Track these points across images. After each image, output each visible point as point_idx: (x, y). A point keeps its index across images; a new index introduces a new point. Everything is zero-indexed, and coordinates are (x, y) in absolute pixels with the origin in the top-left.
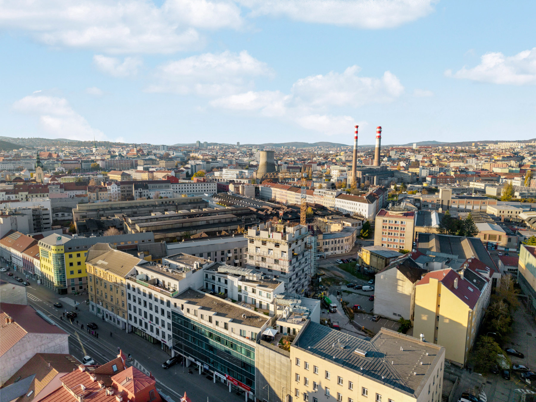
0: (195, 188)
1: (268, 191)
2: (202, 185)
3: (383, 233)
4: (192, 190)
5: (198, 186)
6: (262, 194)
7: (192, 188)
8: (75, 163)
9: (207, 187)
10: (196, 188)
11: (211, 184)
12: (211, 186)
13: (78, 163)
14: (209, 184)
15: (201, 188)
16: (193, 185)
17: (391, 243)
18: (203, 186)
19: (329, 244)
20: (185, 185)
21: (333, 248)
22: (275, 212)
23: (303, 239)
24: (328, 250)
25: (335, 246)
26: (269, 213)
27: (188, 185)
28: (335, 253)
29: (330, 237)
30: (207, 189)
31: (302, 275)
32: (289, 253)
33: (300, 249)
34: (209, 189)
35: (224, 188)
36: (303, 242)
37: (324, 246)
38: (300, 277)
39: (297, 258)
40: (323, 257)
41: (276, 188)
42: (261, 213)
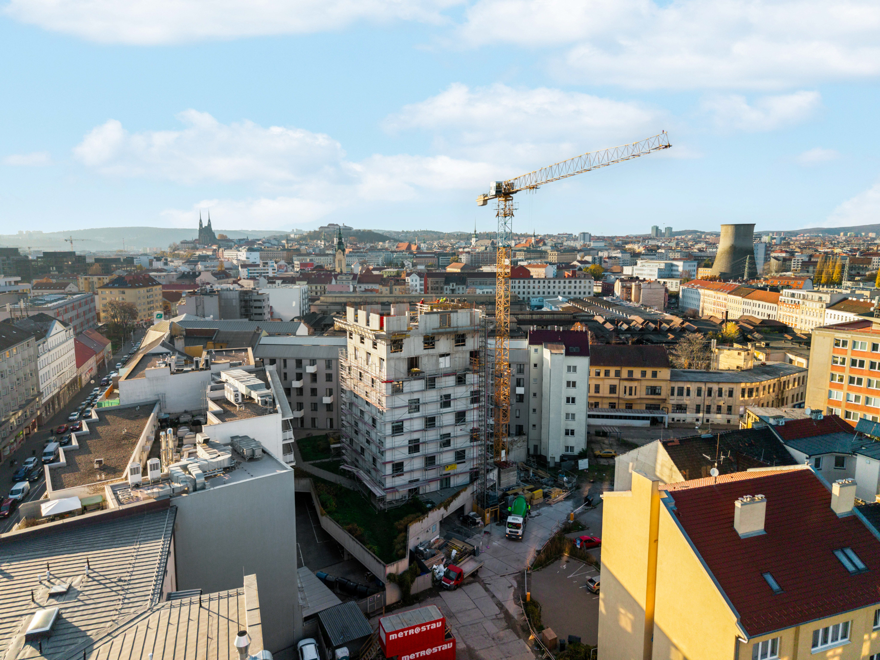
0: (552, 287)
1: (695, 296)
2: (565, 282)
3: (833, 377)
4: (546, 290)
5: (557, 284)
6: (683, 302)
7: (546, 287)
8: (431, 257)
10: (554, 287)
11: (583, 281)
12: (582, 285)
14: (578, 281)
15: (562, 288)
16: (549, 282)
17: (857, 407)
18: (567, 285)
19: (688, 394)
20: (534, 282)
21: (702, 407)
22: (641, 327)
23: (464, 341)
24: (686, 409)
25: (707, 403)
26: (625, 326)
27: (539, 282)
28: (708, 421)
29: (695, 378)
30: (575, 290)
31: (459, 428)
32: (392, 363)
33: (445, 363)
34: (577, 290)
35: (608, 290)
36: (460, 348)
37: (672, 397)
38: (445, 431)
39: (431, 383)
40: (662, 422)
41: (708, 289)
42: (609, 326)
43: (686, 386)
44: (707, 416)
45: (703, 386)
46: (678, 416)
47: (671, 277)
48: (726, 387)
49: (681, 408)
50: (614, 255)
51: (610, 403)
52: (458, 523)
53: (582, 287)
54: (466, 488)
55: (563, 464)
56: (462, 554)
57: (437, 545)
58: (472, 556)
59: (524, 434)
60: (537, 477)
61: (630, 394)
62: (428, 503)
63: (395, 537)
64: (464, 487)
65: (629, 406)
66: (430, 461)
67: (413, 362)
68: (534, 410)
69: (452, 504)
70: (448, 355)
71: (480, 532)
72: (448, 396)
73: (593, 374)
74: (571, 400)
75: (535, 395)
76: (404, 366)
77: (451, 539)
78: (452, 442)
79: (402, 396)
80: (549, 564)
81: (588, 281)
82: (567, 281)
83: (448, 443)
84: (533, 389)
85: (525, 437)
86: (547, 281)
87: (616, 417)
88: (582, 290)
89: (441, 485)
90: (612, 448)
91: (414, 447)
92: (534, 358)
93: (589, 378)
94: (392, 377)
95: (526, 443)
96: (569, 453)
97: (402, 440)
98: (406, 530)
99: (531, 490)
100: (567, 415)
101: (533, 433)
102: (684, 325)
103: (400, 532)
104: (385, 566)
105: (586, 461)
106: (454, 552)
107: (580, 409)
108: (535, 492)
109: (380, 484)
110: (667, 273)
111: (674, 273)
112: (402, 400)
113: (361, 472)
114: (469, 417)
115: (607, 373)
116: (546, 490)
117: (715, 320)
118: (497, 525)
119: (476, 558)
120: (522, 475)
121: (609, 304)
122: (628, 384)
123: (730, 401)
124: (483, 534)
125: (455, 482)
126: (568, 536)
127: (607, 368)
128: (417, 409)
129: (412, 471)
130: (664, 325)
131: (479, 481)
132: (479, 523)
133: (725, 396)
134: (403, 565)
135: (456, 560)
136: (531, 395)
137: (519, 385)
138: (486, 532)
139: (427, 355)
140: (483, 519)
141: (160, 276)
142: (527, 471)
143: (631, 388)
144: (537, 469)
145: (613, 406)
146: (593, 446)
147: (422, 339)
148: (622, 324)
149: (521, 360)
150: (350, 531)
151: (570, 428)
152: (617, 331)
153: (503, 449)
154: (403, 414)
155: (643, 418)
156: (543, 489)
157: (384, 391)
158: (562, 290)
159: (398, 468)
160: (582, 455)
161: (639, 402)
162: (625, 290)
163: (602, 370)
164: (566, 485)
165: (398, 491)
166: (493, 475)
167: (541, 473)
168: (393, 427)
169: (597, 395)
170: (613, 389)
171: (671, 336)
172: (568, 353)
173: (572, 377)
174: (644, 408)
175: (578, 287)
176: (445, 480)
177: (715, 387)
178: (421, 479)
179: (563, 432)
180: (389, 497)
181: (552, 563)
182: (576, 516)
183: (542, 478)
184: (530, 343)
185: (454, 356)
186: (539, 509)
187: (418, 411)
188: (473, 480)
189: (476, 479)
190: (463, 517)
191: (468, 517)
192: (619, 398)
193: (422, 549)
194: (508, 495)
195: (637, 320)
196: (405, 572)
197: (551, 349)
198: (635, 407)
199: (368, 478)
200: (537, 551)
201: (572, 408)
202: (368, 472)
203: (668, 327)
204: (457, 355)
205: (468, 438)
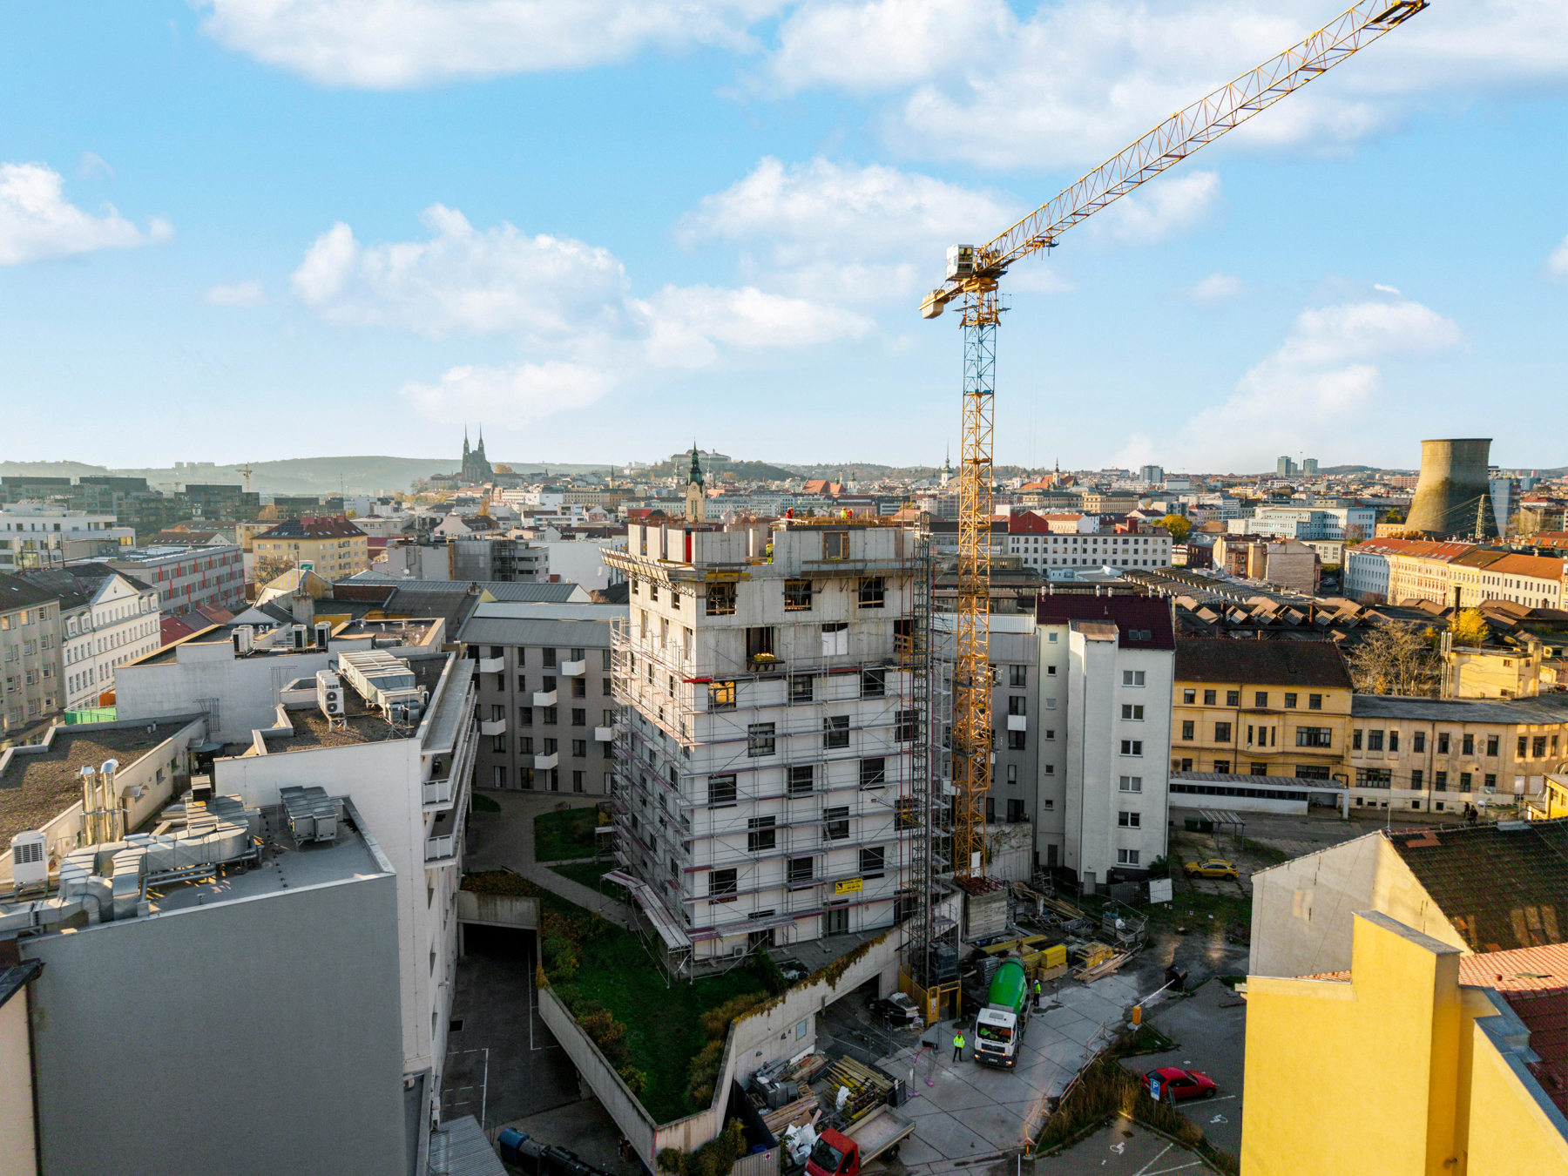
0: (1090, 551)
1: (1378, 569)
2: (1115, 542)
4: (1079, 556)
5: (1100, 546)
6: (1352, 582)
7: (1080, 550)
8: (864, 504)
9: (1136, 551)
10: (1095, 550)
11: (1150, 539)
12: (1150, 546)
13: (870, 504)
14: (1141, 539)
15: (1110, 552)
16: (1085, 541)
18: (1120, 546)
19: (1394, 746)
20: (1056, 541)
21: (1425, 776)
22: (1273, 616)
23: (880, 596)
24: (1388, 780)
25: (1437, 767)
26: (1240, 616)
27: (1065, 541)
28: (1440, 806)
29: (1409, 712)
30: (1136, 557)
31: (867, 796)
32: (711, 639)
33: (835, 646)
34: (1140, 557)
35: (1202, 557)
36: (872, 612)
37: (1356, 753)
38: (834, 801)
39: (803, 688)
40: (1333, 807)
41: (1406, 554)
42: (1206, 614)
43: (1388, 728)
44: (1438, 796)
45: (1427, 729)
46: (1370, 794)
47: (1325, 538)
48: (1481, 734)
49: (1377, 777)
50: (1209, 502)
51: (1216, 762)
52: (862, 1018)
53: (1150, 551)
54: (884, 936)
55: (1115, 888)
56: (863, 1100)
57: (805, 1070)
58: (886, 1106)
59: (1027, 821)
60: (1055, 917)
61: (1262, 743)
62: (790, 967)
63: (698, 1050)
64: (879, 934)
65: (1260, 770)
66: (800, 869)
67: (760, 639)
68: (1050, 769)
69: (846, 973)
70: (843, 626)
71: (912, 1043)
72: (843, 721)
73: (1179, 699)
74: (1132, 748)
75: (1050, 734)
76: (737, 648)
77: (839, 1057)
78: (852, 828)
79: (731, 717)
80: (1082, 1138)
81: (1160, 540)
82: (1120, 540)
83: (841, 831)
84: (1047, 720)
85: (1028, 827)
86: (1080, 540)
87: (1231, 792)
88: (1150, 557)
89: (827, 926)
90: (1223, 857)
91: (762, 835)
92: (1048, 653)
93: (1172, 708)
94: (710, 671)
95: (1029, 841)
96: (1128, 865)
97: (734, 819)
98: (725, 1034)
99: (1040, 946)
100: (1124, 779)
101: (1046, 819)
102: (1366, 615)
103: (711, 1038)
104: (654, 1131)
105: (1167, 883)
106: (843, 1093)
107: (1154, 767)
108: (1048, 952)
109: (684, 919)
110: (1314, 530)
111: (1329, 531)
112: (734, 725)
113: (647, 888)
114: (891, 772)
115: (1210, 698)
116: (1074, 948)
117: (1430, 608)
118: (955, 1026)
119: (898, 1112)
120: (1020, 910)
121: (1204, 581)
122: (1257, 722)
123: (1492, 765)
124: (919, 1047)
125: (859, 920)
126: (1125, 1063)
127: (1210, 687)
128: (770, 747)
129: (756, 891)
130: (1322, 613)
131: (915, 922)
132: (911, 1020)
133: (1480, 753)
134: (705, 1127)
135: (847, 1117)
136: (1043, 735)
137: (1014, 710)
138: (926, 1044)
139: (793, 624)
140: (923, 1012)
141: (372, 525)
142: (1033, 901)
143: (1263, 731)
144: (1054, 898)
145: (1222, 767)
146: (1183, 852)
147: (781, 587)
148: (1235, 611)
149: (1018, 657)
150: (592, 1032)
151: (1130, 809)
152: (1225, 625)
153: (975, 850)
154: (733, 757)
155: (1292, 796)
156: (1068, 943)
157: (690, 702)
158: (1110, 557)
159: (723, 882)
160: (1158, 871)
161: (1281, 760)
162: (1234, 556)
163: (1199, 690)
164: (1121, 937)
165: (720, 937)
166: (951, 909)
167: (1064, 907)
168: (711, 787)
169: (1188, 743)
170: (1223, 732)
171: (1339, 635)
172: (1125, 643)
173: (1134, 696)
174: (1292, 773)
175: (1141, 552)
176: (835, 916)
177: (1456, 733)
178: (778, 910)
179: (1115, 819)
180: (702, 950)
181: (1089, 1134)
182: (1147, 1014)
183: (1067, 919)
184: (1039, 621)
185: (857, 629)
186: (1056, 990)
187: (772, 751)
188: (900, 920)
189: (907, 917)
190: (876, 1003)
191: (887, 1003)
192: (1236, 751)
193: (763, 1080)
194: (985, 955)
195: (1265, 607)
196: (708, 1146)
197: (1085, 632)
198: (1271, 771)
199: (657, 904)
200: (1051, 1100)
201: (1132, 766)
202: (661, 889)
203: (1331, 617)
204: (865, 628)
205: (891, 820)
